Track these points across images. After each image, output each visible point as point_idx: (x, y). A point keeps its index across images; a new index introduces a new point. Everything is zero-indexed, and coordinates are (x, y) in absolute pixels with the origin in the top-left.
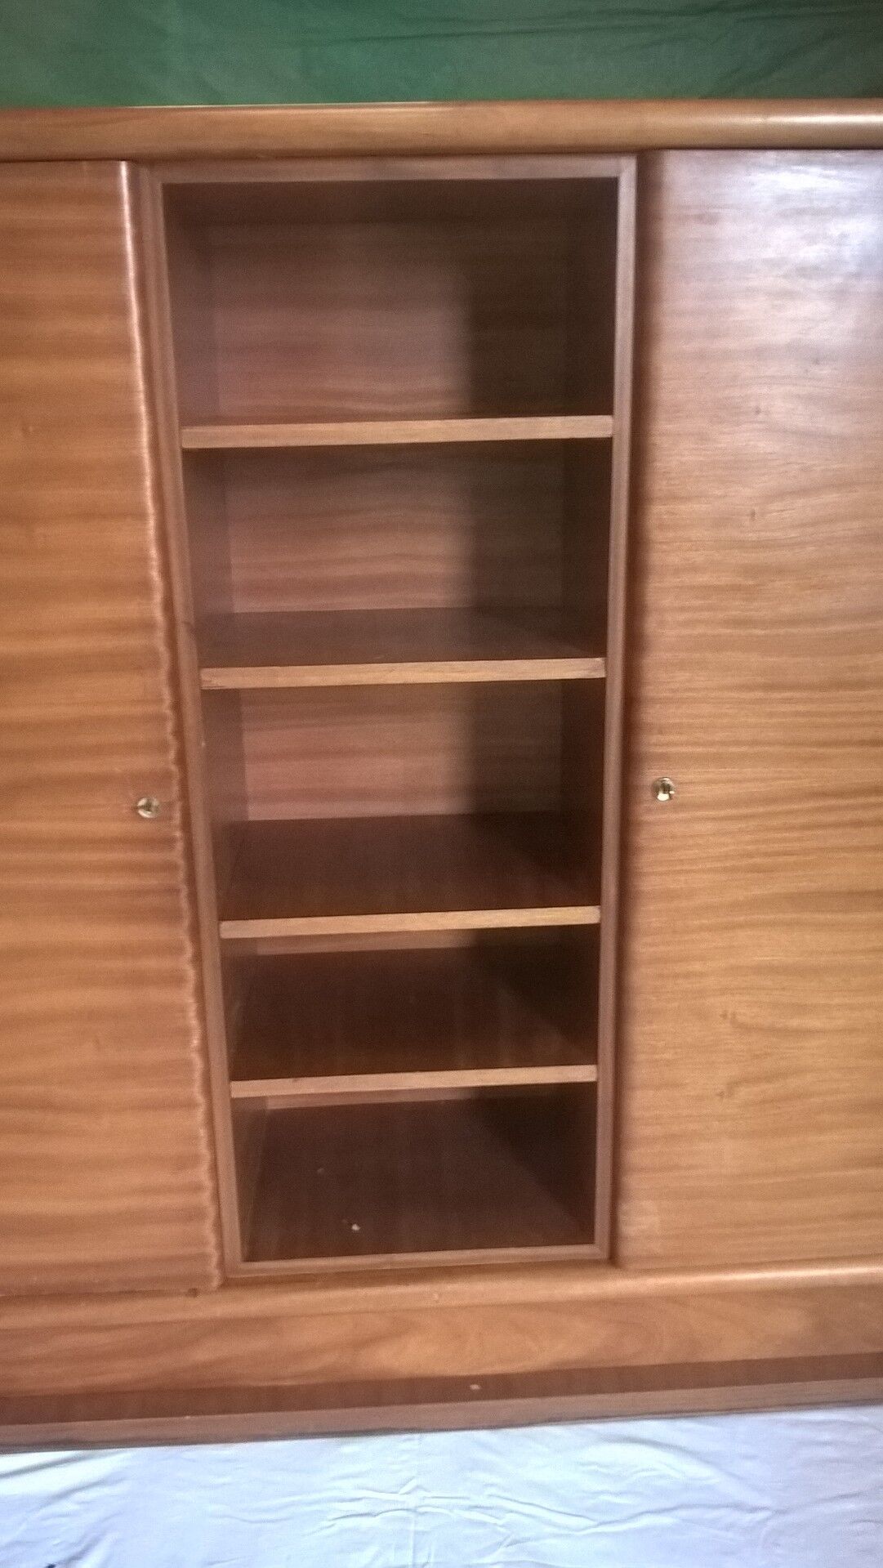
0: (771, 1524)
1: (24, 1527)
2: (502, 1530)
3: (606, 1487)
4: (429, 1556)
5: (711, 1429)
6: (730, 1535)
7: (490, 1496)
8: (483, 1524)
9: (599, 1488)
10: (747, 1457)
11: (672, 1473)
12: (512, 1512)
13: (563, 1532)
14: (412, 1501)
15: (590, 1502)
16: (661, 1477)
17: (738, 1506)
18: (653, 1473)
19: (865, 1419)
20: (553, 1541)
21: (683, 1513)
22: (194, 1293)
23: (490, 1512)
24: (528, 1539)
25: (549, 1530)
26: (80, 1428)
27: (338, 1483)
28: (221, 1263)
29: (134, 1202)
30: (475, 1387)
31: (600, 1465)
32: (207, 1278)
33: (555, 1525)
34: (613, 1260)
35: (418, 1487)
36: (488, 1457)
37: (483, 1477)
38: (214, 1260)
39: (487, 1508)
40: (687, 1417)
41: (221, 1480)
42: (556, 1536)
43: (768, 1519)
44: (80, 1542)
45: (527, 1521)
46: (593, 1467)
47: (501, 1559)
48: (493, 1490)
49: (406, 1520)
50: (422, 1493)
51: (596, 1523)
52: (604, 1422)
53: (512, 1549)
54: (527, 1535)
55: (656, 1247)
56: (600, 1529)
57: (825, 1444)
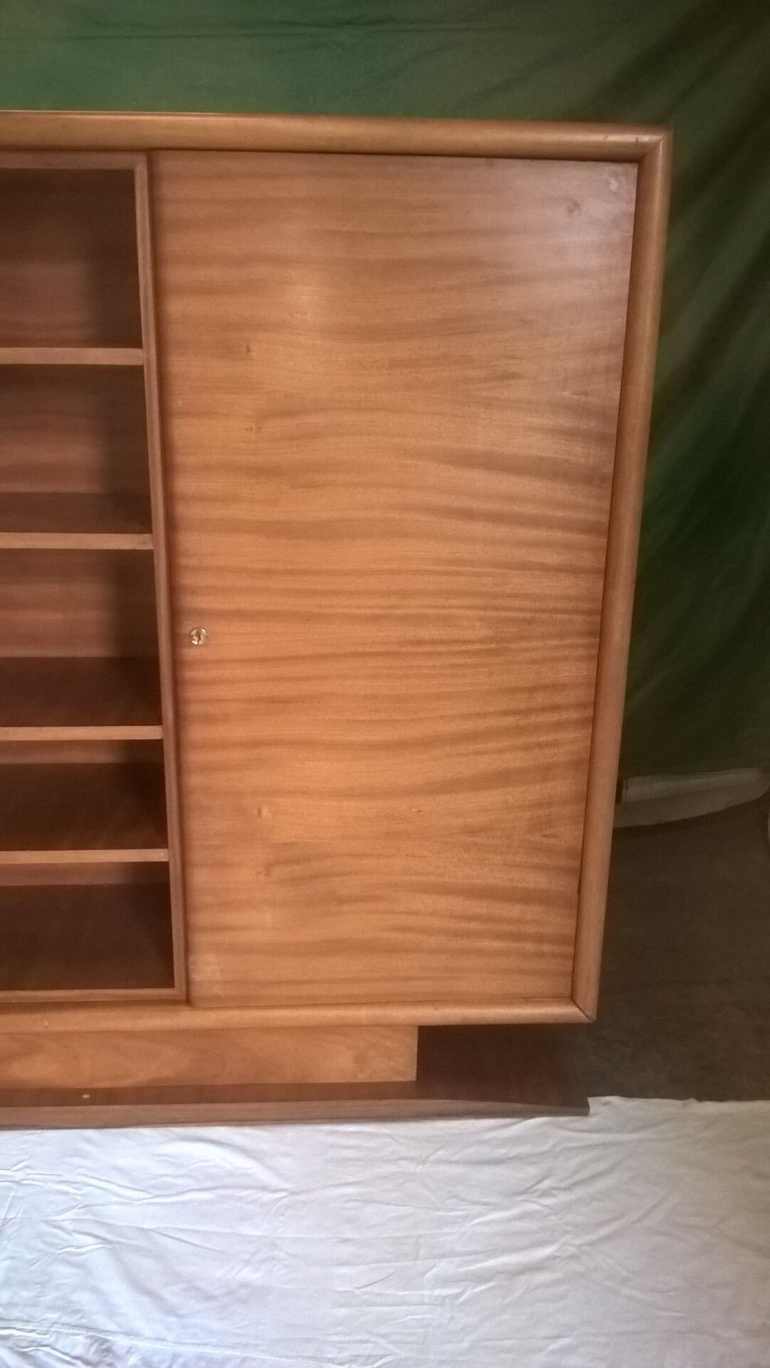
0: (285, 1201)
2: (79, 1198)
3: (168, 1171)
4: (18, 1213)
6: (251, 1207)
7: (78, 1174)
8: (67, 1193)
9: (162, 1172)
10: (285, 1155)
11: (224, 1164)
12: (91, 1185)
13: (124, 1201)
14: (19, 1176)
15: (152, 1182)
16: (215, 1166)
18: (209, 1164)
19: (387, 1131)
20: (118, 1207)
21: (220, 1192)
23: (75, 1185)
24: (96, 1205)
25: (114, 1199)
30: (86, 1096)
31: (171, 1156)
33: (120, 1196)
34: (188, 1001)
35: (27, 1167)
36: (89, 1148)
37: (78, 1161)
39: (73, 1183)
40: (250, 1125)
42: (121, 1204)
43: (283, 1197)
45: (99, 1192)
46: (163, 1158)
47: (72, 1217)
48: (82, 1171)
49: (10, 1189)
50: (29, 1171)
51: (152, 1196)
52: (184, 1126)
53: (82, 1211)
54: (97, 1202)
55: (217, 990)
56: (153, 1200)
57: (349, 1147)
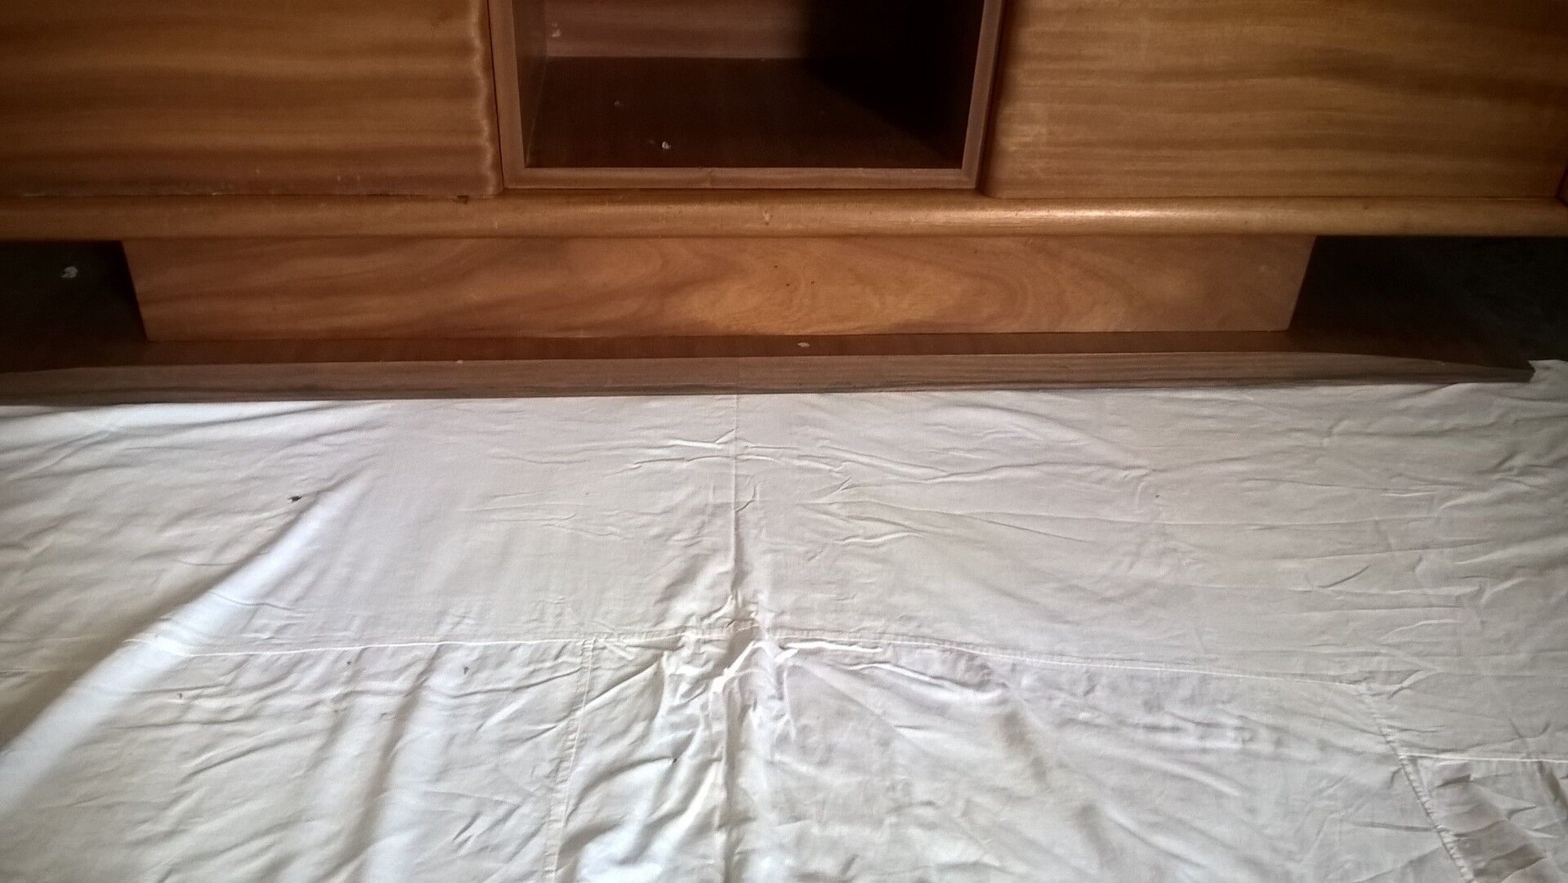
0: (1149, 480)
1: (260, 464)
2: (838, 475)
3: (954, 444)
4: (754, 496)
5: (1070, 400)
6: (1103, 487)
7: (822, 447)
8: (818, 470)
9: (948, 445)
10: (1117, 425)
11: (1029, 435)
12: (849, 461)
13: (904, 479)
14: (732, 450)
15: (938, 457)
16: (1019, 438)
17: (1108, 465)
20: (897, 488)
21: (1045, 468)
22: (465, 199)
23: (822, 460)
24: (865, 485)
25: (891, 477)
26: (326, 370)
27: (645, 433)
28: (498, 165)
29: (383, 66)
30: (803, 345)
31: (947, 426)
32: (480, 180)
33: (898, 474)
34: (984, 189)
35: (738, 438)
36: (821, 415)
37: (813, 431)
38: (489, 158)
39: (820, 458)
41: (503, 428)
42: (899, 483)
43: (1146, 475)
44: (330, 479)
45: (866, 469)
46: (939, 428)
47: (839, 499)
48: (826, 443)
49: (728, 465)
50: (743, 444)
51: (948, 474)
53: (853, 491)
54: (866, 481)
55: (1037, 168)
56: (951, 479)
57: (1206, 417)
